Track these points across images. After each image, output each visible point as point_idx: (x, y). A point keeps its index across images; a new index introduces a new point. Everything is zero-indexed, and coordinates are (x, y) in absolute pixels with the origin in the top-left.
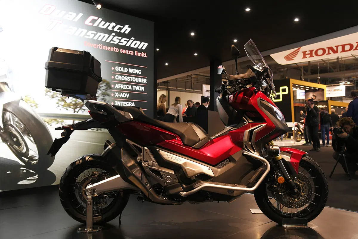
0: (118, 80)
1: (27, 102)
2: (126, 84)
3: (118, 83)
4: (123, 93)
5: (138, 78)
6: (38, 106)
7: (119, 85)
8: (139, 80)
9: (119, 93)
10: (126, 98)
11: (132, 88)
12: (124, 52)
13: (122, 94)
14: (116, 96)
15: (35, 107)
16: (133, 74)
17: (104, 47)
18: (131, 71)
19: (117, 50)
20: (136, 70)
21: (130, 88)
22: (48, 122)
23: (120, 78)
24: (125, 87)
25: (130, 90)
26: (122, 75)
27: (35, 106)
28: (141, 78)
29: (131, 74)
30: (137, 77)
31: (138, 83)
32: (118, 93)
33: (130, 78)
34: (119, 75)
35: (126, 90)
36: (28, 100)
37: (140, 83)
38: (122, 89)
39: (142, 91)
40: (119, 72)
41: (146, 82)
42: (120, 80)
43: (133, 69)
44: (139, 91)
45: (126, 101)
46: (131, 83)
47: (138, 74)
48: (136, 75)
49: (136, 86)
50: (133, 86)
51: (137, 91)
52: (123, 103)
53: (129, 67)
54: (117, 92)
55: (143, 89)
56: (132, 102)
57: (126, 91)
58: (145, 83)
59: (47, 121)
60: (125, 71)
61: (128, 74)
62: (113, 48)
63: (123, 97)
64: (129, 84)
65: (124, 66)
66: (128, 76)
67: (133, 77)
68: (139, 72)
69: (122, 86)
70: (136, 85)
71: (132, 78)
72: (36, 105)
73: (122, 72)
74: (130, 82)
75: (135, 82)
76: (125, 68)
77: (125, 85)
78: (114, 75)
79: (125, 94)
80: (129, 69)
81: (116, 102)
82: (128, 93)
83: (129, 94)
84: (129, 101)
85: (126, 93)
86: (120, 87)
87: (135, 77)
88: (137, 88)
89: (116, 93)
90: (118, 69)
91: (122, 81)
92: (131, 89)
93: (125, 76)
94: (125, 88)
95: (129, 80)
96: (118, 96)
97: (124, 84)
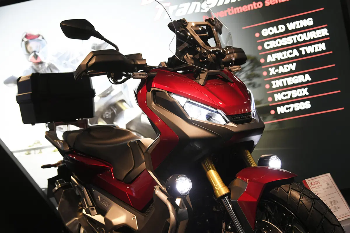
0: (270, 49)
2: (287, 50)
3: (271, 54)
4: (283, 65)
5: (308, 33)
7: (273, 55)
8: (312, 35)
9: (277, 67)
10: (291, 71)
11: (300, 52)
12: (273, 2)
13: (281, 67)
14: (271, 74)
16: (296, 30)
17: (237, 10)
18: (291, 26)
19: (260, 5)
20: (301, 21)
21: (295, 53)
23: (273, 44)
24: (286, 55)
25: (296, 57)
26: (275, 40)
28: (315, 30)
29: (293, 31)
30: (306, 32)
31: (310, 40)
32: (274, 68)
33: (293, 39)
34: (269, 41)
35: (289, 59)
37: (314, 39)
38: (281, 60)
39: (323, 51)
40: (269, 36)
41: (328, 34)
42: (274, 48)
43: (295, 23)
44: (315, 53)
45: (292, 76)
46: (297, 45)
47: (308, 27)
48: (305, 30)
49: (306, 48)
50: (301, 49)
51: (311, 54)
52: (286, 81)
53: (284, 23)
54: (271, 67)
55: (322, 47)
56: (304, 74)
57: (288, 61)
58: (326, 36)
60: (281, 31)
61: (287, 33)
62: (251, 5)
63: (284, 72)
64: (292, 49)
65: (276, 24)
66: (287, 37)
67: (297, 34)
68: (309, 22)
69: (279, 56)
70: (307, 45)
71: (296, 36)
73: (275, 35)
74: (293, 44)
75: (305, 41)
76: (280, 27)
77: (284, 53)
78: (262, 44)
79: (287, 66)
80: (288, 24)
81: (273, 82)
82: (292, 63)
83: (295, 64)
84: (297, 75)
85: (288, 64)
86: (276, 59)
87: (302, 33)
88: (310, 50)
89: (270, 69)
90: (265, 32)
91: (277, 48)
92: (298, 55)
93: (281, 38)
94: (285, 57)
95: (291, 42)
96: (275, 73)
97: (281, 51)
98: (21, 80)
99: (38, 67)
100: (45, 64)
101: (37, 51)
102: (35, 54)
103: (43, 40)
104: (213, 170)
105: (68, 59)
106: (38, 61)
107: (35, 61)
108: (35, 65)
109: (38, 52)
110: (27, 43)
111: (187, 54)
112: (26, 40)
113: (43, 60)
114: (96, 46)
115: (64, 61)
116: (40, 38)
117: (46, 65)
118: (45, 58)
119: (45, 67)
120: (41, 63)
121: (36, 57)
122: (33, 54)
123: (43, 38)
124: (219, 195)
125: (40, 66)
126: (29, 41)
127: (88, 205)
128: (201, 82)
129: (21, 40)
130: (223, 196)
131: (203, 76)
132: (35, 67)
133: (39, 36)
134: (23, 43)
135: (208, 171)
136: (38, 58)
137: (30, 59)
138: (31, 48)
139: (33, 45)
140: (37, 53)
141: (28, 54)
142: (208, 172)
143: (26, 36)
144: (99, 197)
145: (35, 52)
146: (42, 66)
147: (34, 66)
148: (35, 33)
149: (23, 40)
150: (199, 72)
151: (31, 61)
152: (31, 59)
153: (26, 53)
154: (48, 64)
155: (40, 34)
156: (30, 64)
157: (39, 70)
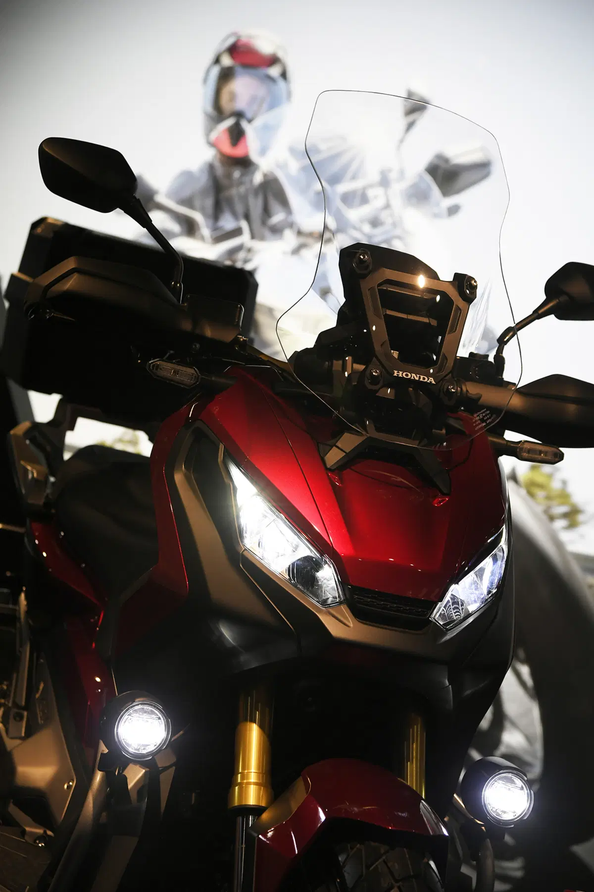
1: (531, 494)
6: (581, 518)
15: (565, 522)
27: (565, 516)
36: (541, 486)
72: (572, 516)
98: (39, 232)
99: (229, 176)
100: (253, 173)
101: (249, 115)
102: (237, 124)
103: (281, 80)
104: (259, 725)
105: (335, 180)
106: (238, 152)
107: (227, 149)
109: (250, 121)
110: (226, 76)
111: (348, 358)
112: (227, 61)
113: (254, 157)
114: (443, 165)
116: (274, 71)
117: (258, 178)
118: (263, 152)
119: (251, 181)
120: (245, 163)
121: (237, 134)
123: (284, 75)
124: (237, 802)
125: (237, 174)
126: (238, 69)
128: (333, 457)
129: (212, 58)
130: (245, 810)
131: (349, 442)
132: (220, 171)
133: (273, 60)
134: (216, 71)
136: (242, 141)
137: (214, 136)
138: (233, 97)
139: (243, 90)
140: (244, 124)
141: (215, 114)
142: (241, 726)
143: (234, 50)
145: (239, 115)
146: (242, 175)
147: (218, 165)
148: (265, 47)
149: (217, 61)
151: (213, 145)
152: (217, 139)
153: (210, 109)
154: (265, 175)
155: (280, 54)
156: (208, 155)
157: (231, 186)
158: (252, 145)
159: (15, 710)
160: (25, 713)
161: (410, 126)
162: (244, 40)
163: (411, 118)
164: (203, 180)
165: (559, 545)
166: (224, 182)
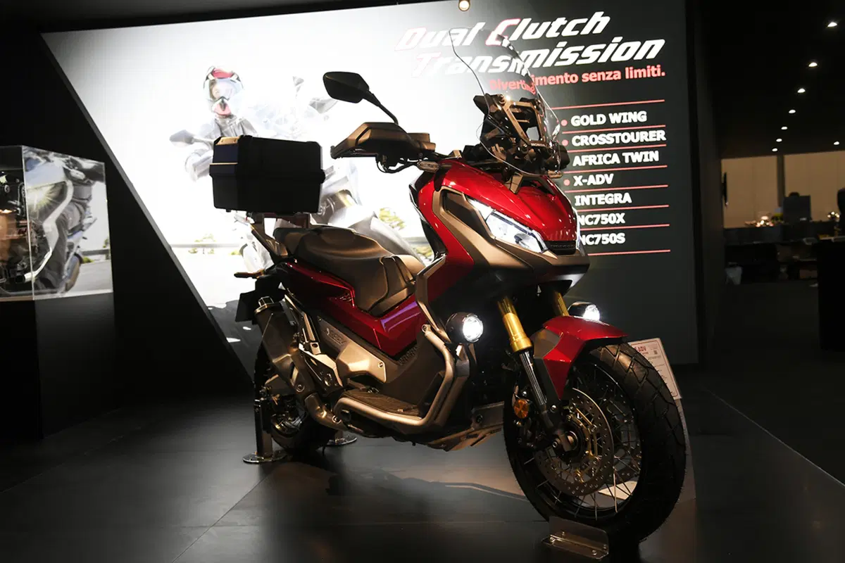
0: (580, 147)
1: (383, 220)
2: (604, 153)
3: (580, 155)
4: (594, 174)
5: (637, 133)
7: (583, 157)
8: (642, 136)
9: (586, 176)
10: (605, 185)
11: (622, 158)
12: (594, 78)
13: (591, 177)
14: (575, 185)
15: (398, 228)
16: (622, 125)
17: (539, 81)
18: (615, 118)
19: (574, 78)
20: (630, 114)
21: (616, 159)
22: (424, 254)
23: (585, 140)
24: (602, 159)
25: (615, 165)
26: (589, 134)
27: (398, 225)
28: (648, 130)
29: (616, 125)
30: (635, 131)
31: (639, 143)
32: (581, 177)
33: (614, 137)
34: (580, 134)
35: (604, 166)
36: (386, 216)
37: (645, 143)
38: (594, 167)
39: (654, 163)
40: (581, 127)
41: (664, 139)
42: (585, 147)
43: (621, 114)
44: (643, 164)
45: (605, 193)
46: (619, 148)
47: (639, 123)
48: (634, 127)
49: (631, 154)
50: (624, 154)
51: (637, 164)
52: (597, 199)
53: (606, 111)
54: (578, 175)
55: (655, 156)
56: (623, 192)
57: (603, 169)
58: (661, 142)
59: (423, 252)
60: (599, 122)
61: (608, 127)
62: (561, 77)
63: (594, 183)
64: (612, 152)
65: (594, 112)
66: (606, 133)
67: (622, 132)
68: (641, 116)
69: (592, 159)
70: (634, 151)
71: (620, 134)
72: (400, 224)
73: (589, 127)
74: (614, 145)
75: (631, 143)
76: (599, 116)
77: (600, 156)
78: (569, 138)
79: (601, 176)
80: (610, 115)
81: (577, 198)
82: (609, 173)
83: (612, 175)
84: (613, 192)
85: (603, 173)
86: (587, 163)
87: (629, 131)
88: (637, 157)
89: (575, 177)
90: (577, 121)
91: (591, 146)
92: (618, 162)
93: (598, 134)
94: (600, 163)
95: (612, 141)
96: (581, 184)
97: (596, 153)
98: (220, 143)
99: (225, 123)
100: (235, 119)
101: (227, 97)
102: (223, 101)
103: (237, 81)
104: (513, 312)
105: (271, 116)
106: (226, 112)
107: (222, 112)
108: (220, 118)
109: (228, 100)
110: (213, 83)
111: (497, 145)
112: (211, 77)
113: (233, 113)
114: (317, 102)
115: (265, 119)
116: (234, 78)
117: (238, 122)
118: (237, 110)
120: (230, 116)
121: (224, 106)
122: (221, 100)
123: (238, 79)
124: (518, 349)
125: (228, 120)
126: (217, 79)
127: (308, 339)
128: (514, 188)
129: (205, 78)
130: (523, 351)
131: (517, 180)
132: (220, 122)
133: (232, 75)
134: (208, 82)
135: (506, 314)
136: (227, 108)
137: (213, 109)
138: (218, 91)
139: (222, 88)
140: (225, 100)
141: (212, 99)
142: (505, 316)
143: (213, 73)
144: (328, 330)
145: (223, 98)
146: (230, 121)
147: (218, 119)
148: (227, 70)
149: (207, 78)
150: (511, 173)
151: (215, 112)
152: (215, 109)
153: (209, 97)
155: (234, 72)
156: (214, 116)
157: (226, 127)
158: (231, 108)
159: (311, 344)
160: (317, 343)
161: (298, 89)
162: (217, 68)
163: (298, 86)
164: (214, 126)
165: (398, 236)
166: (223, 125)
